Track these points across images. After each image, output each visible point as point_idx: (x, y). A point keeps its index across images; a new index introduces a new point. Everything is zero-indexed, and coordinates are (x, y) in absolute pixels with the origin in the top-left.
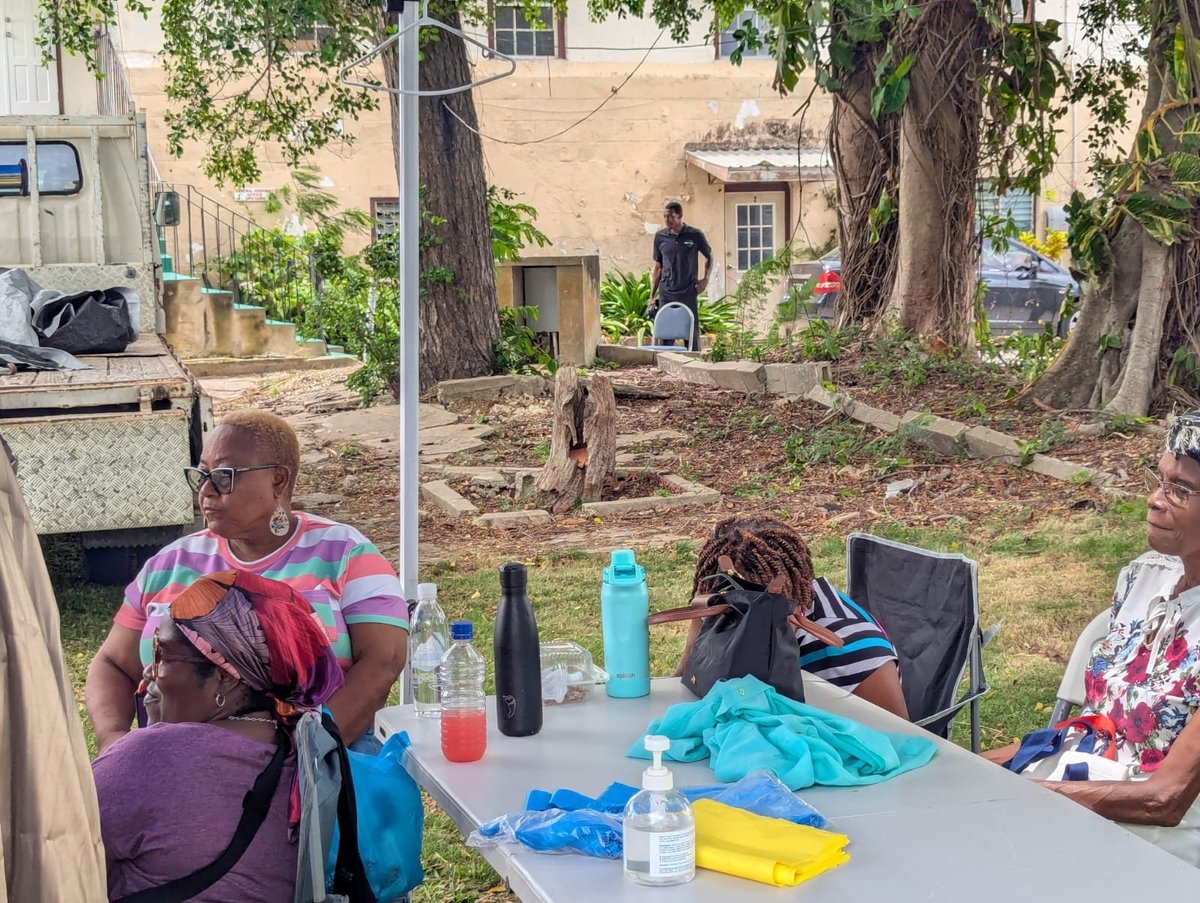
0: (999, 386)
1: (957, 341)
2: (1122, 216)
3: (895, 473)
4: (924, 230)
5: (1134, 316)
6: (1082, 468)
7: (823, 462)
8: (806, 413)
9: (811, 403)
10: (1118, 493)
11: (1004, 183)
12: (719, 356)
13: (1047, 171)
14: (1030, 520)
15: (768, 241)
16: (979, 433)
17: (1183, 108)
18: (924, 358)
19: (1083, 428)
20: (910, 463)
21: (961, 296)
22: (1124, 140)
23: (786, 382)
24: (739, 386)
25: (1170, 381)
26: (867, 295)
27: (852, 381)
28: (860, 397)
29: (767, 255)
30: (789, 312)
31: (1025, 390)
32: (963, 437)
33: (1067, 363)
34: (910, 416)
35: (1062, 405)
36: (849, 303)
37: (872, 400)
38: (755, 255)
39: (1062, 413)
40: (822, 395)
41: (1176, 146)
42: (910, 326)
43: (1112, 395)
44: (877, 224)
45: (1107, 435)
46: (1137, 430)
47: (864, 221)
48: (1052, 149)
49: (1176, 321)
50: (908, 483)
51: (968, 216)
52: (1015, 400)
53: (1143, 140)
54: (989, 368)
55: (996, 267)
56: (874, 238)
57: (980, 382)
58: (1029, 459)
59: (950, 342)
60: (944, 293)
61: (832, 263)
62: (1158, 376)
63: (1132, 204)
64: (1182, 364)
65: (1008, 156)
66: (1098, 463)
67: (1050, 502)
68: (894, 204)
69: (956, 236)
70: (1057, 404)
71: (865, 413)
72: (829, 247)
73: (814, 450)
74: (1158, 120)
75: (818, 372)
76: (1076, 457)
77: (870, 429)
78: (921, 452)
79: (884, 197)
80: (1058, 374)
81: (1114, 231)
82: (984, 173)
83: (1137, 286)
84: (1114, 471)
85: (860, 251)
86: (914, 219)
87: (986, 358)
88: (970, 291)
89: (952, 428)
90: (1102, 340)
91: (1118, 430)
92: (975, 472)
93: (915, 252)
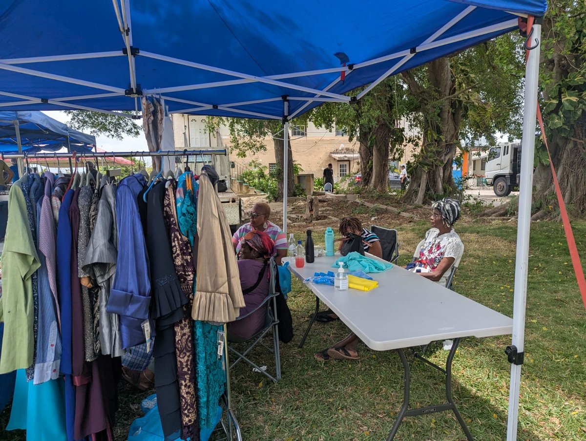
0: (393, 199)
1: (384, 190)
2: (418, 165)
3: (373, 215)
4: (378, 169)
5: (420, 185)
6: (410, 214)
7: (359, 213)
8: (355, 204)
9: (356, 202)
10: (418, 219)
11: (394, 159)
12: (337, 193)
13: (402, 157)
14: (401, 224)
15: (346, 171)
16: (390, 208)
17: (430, 144)
18: (378, 193)
19: (410, 207)
20: (376, 214)
21: (385, 182)
22: (418, 150)
23: (351, 198)
24: (342, 199)
25: (427, 198)
26: (367, 181)
27: (364, 198)
28: (366, 201)
29: (346, 174)
30: (350, 185)
31: (398, 199)
32: (386, 209)
33: (406, 194)
34: (375, 205)
35: (406, 202)
36: (363, 183)
37: (368, 202)
38: (343, 174)
39: (406, 204)
40: (358, 200)
41: (429, 152)
42: (375, 187)
43: (416, 201)
44: (369, 167)
45: (415, 208)
46: (421, 207)
47: (366, 167)
48: (403, 153)
49: (428, 186)
50: (376, 217)
51: (387, 166)
52: (396, 201)
53: (422, 150)
54: (391, 195)
55: (391, 176)
56: (368, 170)
57: (390, 198)
58: (400, 213)
59: (383, 191)
60: (382, 181)
61: (359, 175)
62: (425, 197)
63: (420, 163)
64: (429, 194)
65: (395, 154)
66: (413, 214)
67: (404, 221)
68: (372, 163)
69: (384, 170)
70: (404, 202)
71: (367, 204)
72: (358, 172)
73: (357, 211)
74: (425, 146)
75: (357, 196)
76: (409, 212)
77: (368, 207)
78: (379, 212)
79: (370, 162)
80: (405, 196)
81: (416, 168)
82: (390, 158)
83: (420, 179)
84: (417, 215)
85: (365, 173)
86: (376, 166)
87: (390, 193)
88: (387, 181)
89: (384, 207)
90: (413, 190)
91: (417, 207)
92: (389, 215)
93: (376, 173)
